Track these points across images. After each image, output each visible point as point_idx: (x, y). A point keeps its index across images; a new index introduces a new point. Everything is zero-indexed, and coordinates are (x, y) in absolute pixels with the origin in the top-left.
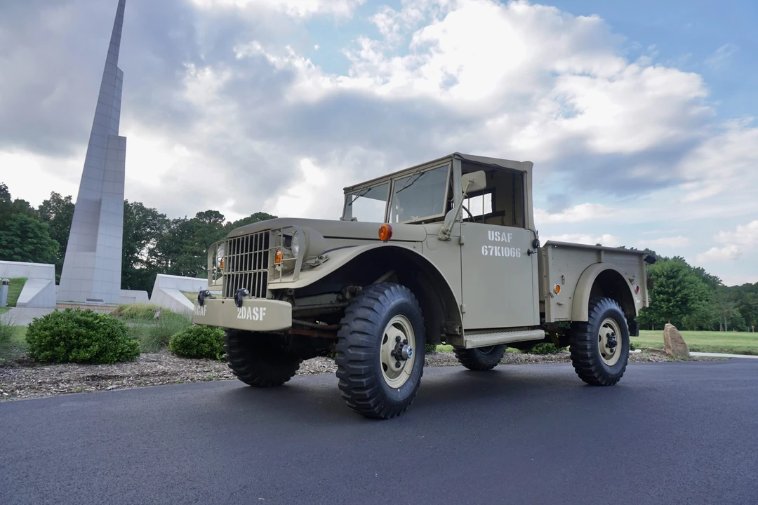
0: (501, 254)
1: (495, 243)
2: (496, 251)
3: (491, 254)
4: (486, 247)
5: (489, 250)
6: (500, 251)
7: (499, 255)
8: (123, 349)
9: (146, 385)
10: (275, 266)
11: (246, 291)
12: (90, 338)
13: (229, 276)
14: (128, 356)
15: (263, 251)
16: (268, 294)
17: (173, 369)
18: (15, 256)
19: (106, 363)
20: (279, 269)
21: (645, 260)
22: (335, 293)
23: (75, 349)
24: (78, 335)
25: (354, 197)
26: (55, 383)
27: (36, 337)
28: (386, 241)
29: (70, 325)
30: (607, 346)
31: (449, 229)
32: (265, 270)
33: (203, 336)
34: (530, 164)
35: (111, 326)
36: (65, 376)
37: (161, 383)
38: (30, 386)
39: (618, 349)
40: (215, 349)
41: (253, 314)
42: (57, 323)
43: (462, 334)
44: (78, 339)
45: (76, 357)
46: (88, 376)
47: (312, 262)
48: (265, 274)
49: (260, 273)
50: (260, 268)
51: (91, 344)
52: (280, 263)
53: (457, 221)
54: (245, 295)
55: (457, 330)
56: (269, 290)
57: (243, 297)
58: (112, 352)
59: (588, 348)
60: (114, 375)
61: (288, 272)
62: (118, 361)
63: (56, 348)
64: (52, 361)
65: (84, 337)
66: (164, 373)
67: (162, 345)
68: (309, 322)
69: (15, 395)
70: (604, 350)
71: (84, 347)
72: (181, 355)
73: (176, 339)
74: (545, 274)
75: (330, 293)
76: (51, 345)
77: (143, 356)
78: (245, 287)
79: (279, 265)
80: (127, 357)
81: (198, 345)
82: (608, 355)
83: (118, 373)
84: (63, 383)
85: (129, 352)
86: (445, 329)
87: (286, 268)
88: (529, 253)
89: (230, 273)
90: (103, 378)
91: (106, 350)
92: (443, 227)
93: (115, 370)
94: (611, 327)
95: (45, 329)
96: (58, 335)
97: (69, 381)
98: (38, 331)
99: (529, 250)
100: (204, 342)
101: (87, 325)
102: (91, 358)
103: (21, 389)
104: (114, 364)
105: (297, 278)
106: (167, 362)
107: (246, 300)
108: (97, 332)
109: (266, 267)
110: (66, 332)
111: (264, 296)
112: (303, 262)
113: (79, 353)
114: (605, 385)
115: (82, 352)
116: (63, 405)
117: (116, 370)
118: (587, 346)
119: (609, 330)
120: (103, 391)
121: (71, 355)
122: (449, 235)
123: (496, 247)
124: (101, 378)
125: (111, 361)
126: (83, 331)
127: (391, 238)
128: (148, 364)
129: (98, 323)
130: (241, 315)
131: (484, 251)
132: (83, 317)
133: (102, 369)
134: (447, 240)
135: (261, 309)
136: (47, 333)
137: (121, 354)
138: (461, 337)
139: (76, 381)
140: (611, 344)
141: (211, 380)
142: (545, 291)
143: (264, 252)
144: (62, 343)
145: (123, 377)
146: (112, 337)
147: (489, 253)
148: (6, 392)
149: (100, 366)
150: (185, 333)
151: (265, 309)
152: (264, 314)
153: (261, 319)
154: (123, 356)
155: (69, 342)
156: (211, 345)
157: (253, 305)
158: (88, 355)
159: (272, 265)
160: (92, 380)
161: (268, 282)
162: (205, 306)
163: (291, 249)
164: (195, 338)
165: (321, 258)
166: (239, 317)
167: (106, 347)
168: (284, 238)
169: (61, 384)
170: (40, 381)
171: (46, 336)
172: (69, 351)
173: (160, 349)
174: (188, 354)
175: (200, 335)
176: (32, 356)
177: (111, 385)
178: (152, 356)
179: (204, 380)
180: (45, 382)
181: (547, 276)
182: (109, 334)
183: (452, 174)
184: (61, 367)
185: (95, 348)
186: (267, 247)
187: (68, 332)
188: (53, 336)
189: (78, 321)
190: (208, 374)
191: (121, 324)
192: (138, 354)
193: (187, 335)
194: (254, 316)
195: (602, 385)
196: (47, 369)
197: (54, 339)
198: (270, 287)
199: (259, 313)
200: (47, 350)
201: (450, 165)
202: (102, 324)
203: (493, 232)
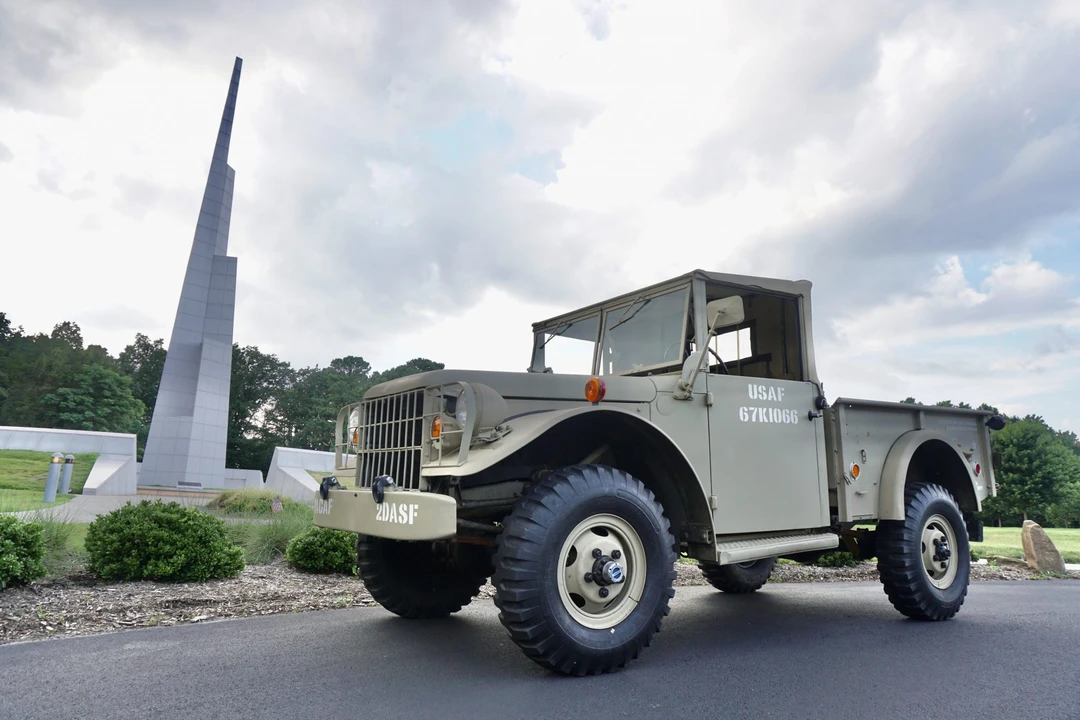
0: (768, 419)
1: (759, 403)
2: (761, 415)
3: (754, 420)
4: (746, 409)
5: (750, 413)
6: (767, 414)
7: (766, 421)
8: (219, 560)
9: (250, 613)
10: (431, 442)
11: (390, 480)
12: (173, 543)
13: (366, 455)
14: (226, 570)
15: (414, 419)
16: (422, 483)
17: (289, 590)
18: (85, 423)
19: (195, 581)
20: (438, 446)
21: (987, 424)
22: (520, 480)
23: (152, 561)
24: (158, 539)
25: (547, 336)
26: (121, 611)
27: (99, 543)
28: (595, 403)
29: (146, 525)
30: (935, 559)
31: (690, 383)
32: (418, 448)
33: (333, 540)
34: (808, 285)
35: (204, 526)
36: (137, 600)
37: (271, 611)
38: (84, 616)
39: (952, 562)
40: (349, 560)
41: (398, 514)
42: (128, 523)
43: (713, 543)
44: (156, 546)
45: (153, 571)
46: (168, 601)
47: (485, 436)
48: (418, 453)
49: (410, 452)
50: (409, 444)
51: (175, 554)
52: (440, 438)
53: (701, 370)
54: (388, 485)
55: (706, 536)
56: (423, 477)
57: (385, 488)
58: (203, 564)
59: (907, 565)
60: (204, 598)
61: (451, 450)
62: (212, 577)
63: (126, 560)
64: (119, 577)
65: (166, 543)
66: (276, 597)
67: (276, 553)
68: (483, 523)
69: (62, 630)
70: (931, 565)
71: (165, 557)
72: (302, 569)
73: (296, 544)
74: (835, 448)
75: (513, 480)
76: (119, 554)
77: (248, 569)
78: (388, 473)
79: (438, 441)
80: (225, 572)
81: (326, 554)
82: (937, 572)
83: (212, 596)
84: (131, 611)
85: (229, 564)
86: (687, 535)
87: (448, 444)
88: (811, 417)
89: (368, 451)
90: (189, 604)
91: (196, 561)
92: (680, 380)
93: (206, 591)
94: (940, 529)
95: (112, 532)
96: (129, 540)
97: (140, 609)
98: (101, 534)
99: (810, 413)
100: (335, 549)
101: (171, 525)
102: (174, 573)
103: (72, 621)
104: (206, 582)
105: (464, 460)
106: (282, 581)
107: (389, 492)
108: (184, 536)
109: (418, 442)
110: (140, 535)
111: (416, 486)
112: (473, 435)
113: (157, 566)
114: (938, 620)
115: (161, 564)
116: (128, 646)
117: (208, 591)
118: (904, 562)
119: (936, 534)
120: (186, 624)
121: (146, 569)
122: (690, 392)
123: (760, 409)
124: (186, 603)
125: (202, 578)
126: (165, 534)
127: (605, 398)
128: (255, 582)
129: (186, 522)
130: (381, 515)
131: (743, 415)
132: (165, 514)
133: (187, 591)
134: (687, 399)
135: (411, 506)
136: (114, 537)
137: (217, 567)
138: (712, 547)
139: (151, 608)
140: (941, 556)
141: (343, 607)
142: (837, 473)
143: (417, 421)
144: (134, 552)
145: (216, 602)
146: (205, 543)
147: (750, 418)
148: (50, 625)
149: (186, 586)
150: (308, 536)
151: (416, 507)
152: (416, 514)
153: (411, 522)
154: (219, 571)
155: (144, 551)
156: (345, 553)
157: (399, 501)
158: (169, 569)
159: (428, 440)
160: (174, 607)
161: (422, 465)
162: (330, 500)
163: (455, 417)
164: (322, 544)
165: (500, 430)
166: (378, 518)
167: (196, 557)
168: (446, 400)
169: (129, 614)
170: (99, 608)
171: (113, 542)
172: (144, 563)
173: (273, 558)
174: (313, 566)
175: (330, 538)
176: (92, 570)
177: (199, 615)
178: (261, 569)
179: (333, 607)
180: (106, 610)
181: (840, 452)
182: (201, 538)
183: (692, 301)
184: (131, 587)
185: (180, 559)
186: (420, 412)
187: (143, 536)
188: (122, 541)
189: (158, 521)
190: (340, 598)
191: (218, 523)
192: (240, 567)
193: (311, 538)
194: (400, 518)
195: (933, 620)
196: (111, 589)
197: (123, 545)
198: (425, 473)
199: (407, 512)
200: (113, 562)
201: (689, 289)
202: (191, 523)
203: (755, 386)
